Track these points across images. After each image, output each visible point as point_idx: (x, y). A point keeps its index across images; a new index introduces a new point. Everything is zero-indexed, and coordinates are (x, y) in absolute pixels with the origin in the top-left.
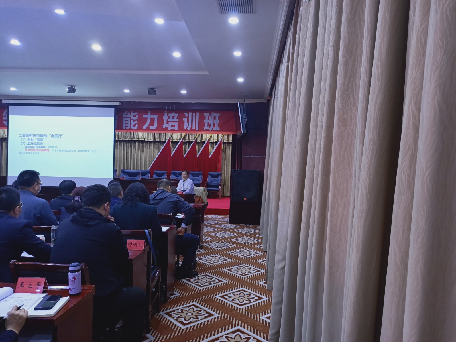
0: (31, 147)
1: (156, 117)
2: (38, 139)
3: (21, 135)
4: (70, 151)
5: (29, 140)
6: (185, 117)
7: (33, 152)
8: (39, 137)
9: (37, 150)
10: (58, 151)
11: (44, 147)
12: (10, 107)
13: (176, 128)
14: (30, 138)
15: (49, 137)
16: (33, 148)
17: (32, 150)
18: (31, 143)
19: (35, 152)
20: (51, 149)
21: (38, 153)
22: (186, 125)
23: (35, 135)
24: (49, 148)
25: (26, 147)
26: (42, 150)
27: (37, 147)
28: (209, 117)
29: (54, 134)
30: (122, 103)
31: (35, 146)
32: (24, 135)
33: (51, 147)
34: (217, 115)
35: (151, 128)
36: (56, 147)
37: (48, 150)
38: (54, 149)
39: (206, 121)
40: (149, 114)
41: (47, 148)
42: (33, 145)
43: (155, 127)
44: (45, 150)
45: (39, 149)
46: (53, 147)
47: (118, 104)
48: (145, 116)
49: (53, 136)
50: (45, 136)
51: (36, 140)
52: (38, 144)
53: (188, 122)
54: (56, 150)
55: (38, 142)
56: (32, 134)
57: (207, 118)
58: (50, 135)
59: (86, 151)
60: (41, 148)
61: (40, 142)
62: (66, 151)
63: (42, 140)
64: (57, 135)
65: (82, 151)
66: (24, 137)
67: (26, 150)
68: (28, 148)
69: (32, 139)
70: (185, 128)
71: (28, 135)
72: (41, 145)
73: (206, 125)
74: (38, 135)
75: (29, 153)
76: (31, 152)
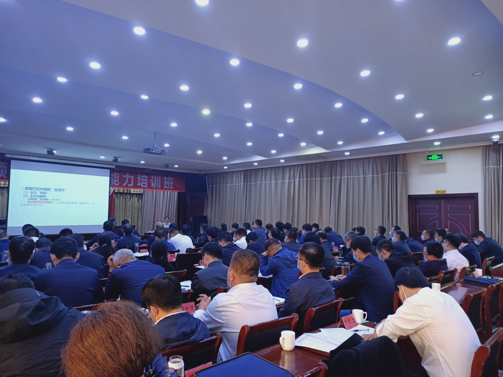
0: (33, 199)
1: (132, 177)
2: (41, 193)
3: (24, 188)
4: (72, 203)
5: (32, 192)
6: (152, 179)
7: (35, 204)
8: (43, 191)
9: (40, 202)
10: (60, 203)
11: (48, 199)
12: (12, 161)
15: (52, 191)
16: (36, 200)
17: (34, 202)
18: (35, 196)
19: (38, 204)
20: (54, 202)
21: (41, 205)
22: (152, 185)
23: (38, 189)
24: (52, 201)
25: (29, 199)
26: (46, 202)
27: (41, 199)
28: (166, 180)
29: (57, 189)
30: (116, 166)
31: (39, 199)
32: (26, 188)
33: (54, 200)
34: (172, 179)
35: (129, 185)
36: (59, 200)
37: (51, 202)
39: (165, 182)
40: (128, 175)
41: (50, 200)
42: (36, 198)
43: (132, 185)
44: (48, 202)
45: (42, 201)
46: (56, 200)
50: (49, 189)
52: (41, 196)
53: (154, 182)
54: (58, 202)
56: (35, 188)
57: (165, 180)
59: (86, 203)
60: (44, 201)
61: (43, 195)
62: (68, 203)
63: (45, 193)
64: (60, 189)
65: (82, 203)
66: (27, 190)
67: (29, 202)
68: (31, 201)
71: (31, 188)
72: (44, 198)
73: (165, 185)
74: (42, 189)
76: (33, 204)
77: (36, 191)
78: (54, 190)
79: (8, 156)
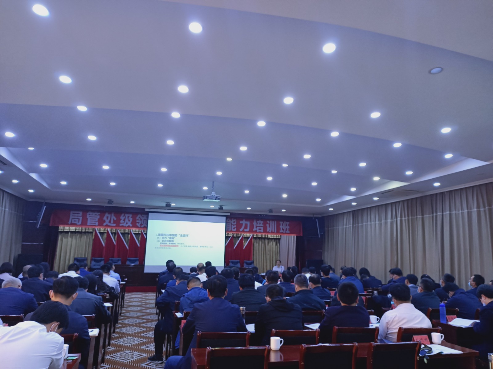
0: (164, 243)
1: (248, 223)
2: (170, 238)
3: (158, 235)
4: (194, 246)
5: (163, 238)
6: (267, 223)
7: (166, 247)
8: (171, 237)
9: (169, 246)
10: (185, 246)
11: (175, 244)
12: (150, 214)
13: (262, 231)
14: (164, 237)
15: (179, 236)
16: (166, 244)
17: (165, 246)
18: (165, 240)
19: (167, 247)
20: (180, 245)
21: (170, 248)
22: (268, 229)
23: (168, 235)
24: (178, 245)
25: (161, 243)
26: (173, 246)
27: (169, 244)
28: (282, 224)
29: (182, 234)
30: (231, 214)
31: (168, 243)
32: (159, 235)
33: (180, 244)
34: (288, 223)
35: (245, 230)
36: (183, 244)
37: (177, 246)
38: (182, 245)
39: (281, 227)
40: (244, 221)
41: (177, 244)
42: (166, 242)
43: (248, 230)
44: (175, 246)
45: (170, 245)
46: (181, 244)
47: (229, 214)
48: (241, 222)
49: (181, 235)
50: (176, 235)
51: (169, 238)
52: (170, 241)
53: (269, 227)
54: (183, 246)
55: (170, 240)
56: (166, 234)
58: (179, 235)
59: (205, 247)
60: (172, 245)
61: (171, 240)
62: (191, 246)
63: (173, 238)
64: (185, 235)
65: (202, 247)
66: (159, 236)
67: (161, 246)
68: (162, 245)
69: (165, 237)
70: (268, 231)
71: (162, 235)
72: (172, 242)
73: (281, 229)
74: (170, 235)
75: (163, 248)
76: (164, 247)
77: (166, 237)
78: (180, 236)
79: (146, 210)
